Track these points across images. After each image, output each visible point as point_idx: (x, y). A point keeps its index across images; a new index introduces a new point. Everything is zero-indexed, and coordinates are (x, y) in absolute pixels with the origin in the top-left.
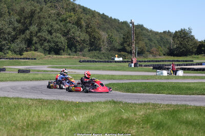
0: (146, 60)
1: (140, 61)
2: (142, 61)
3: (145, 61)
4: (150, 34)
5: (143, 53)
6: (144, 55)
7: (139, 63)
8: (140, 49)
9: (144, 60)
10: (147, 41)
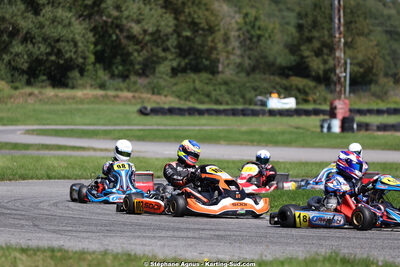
0: (382, 106)
1: (361, 112)
2: (370, 112)
3: (379, 112)
4: (393, 12)
5: (370, 82)
6: (373, 87)
7: (359, 118)
8: (360, 65)
9: (374, 107)
10: (384, 38)
